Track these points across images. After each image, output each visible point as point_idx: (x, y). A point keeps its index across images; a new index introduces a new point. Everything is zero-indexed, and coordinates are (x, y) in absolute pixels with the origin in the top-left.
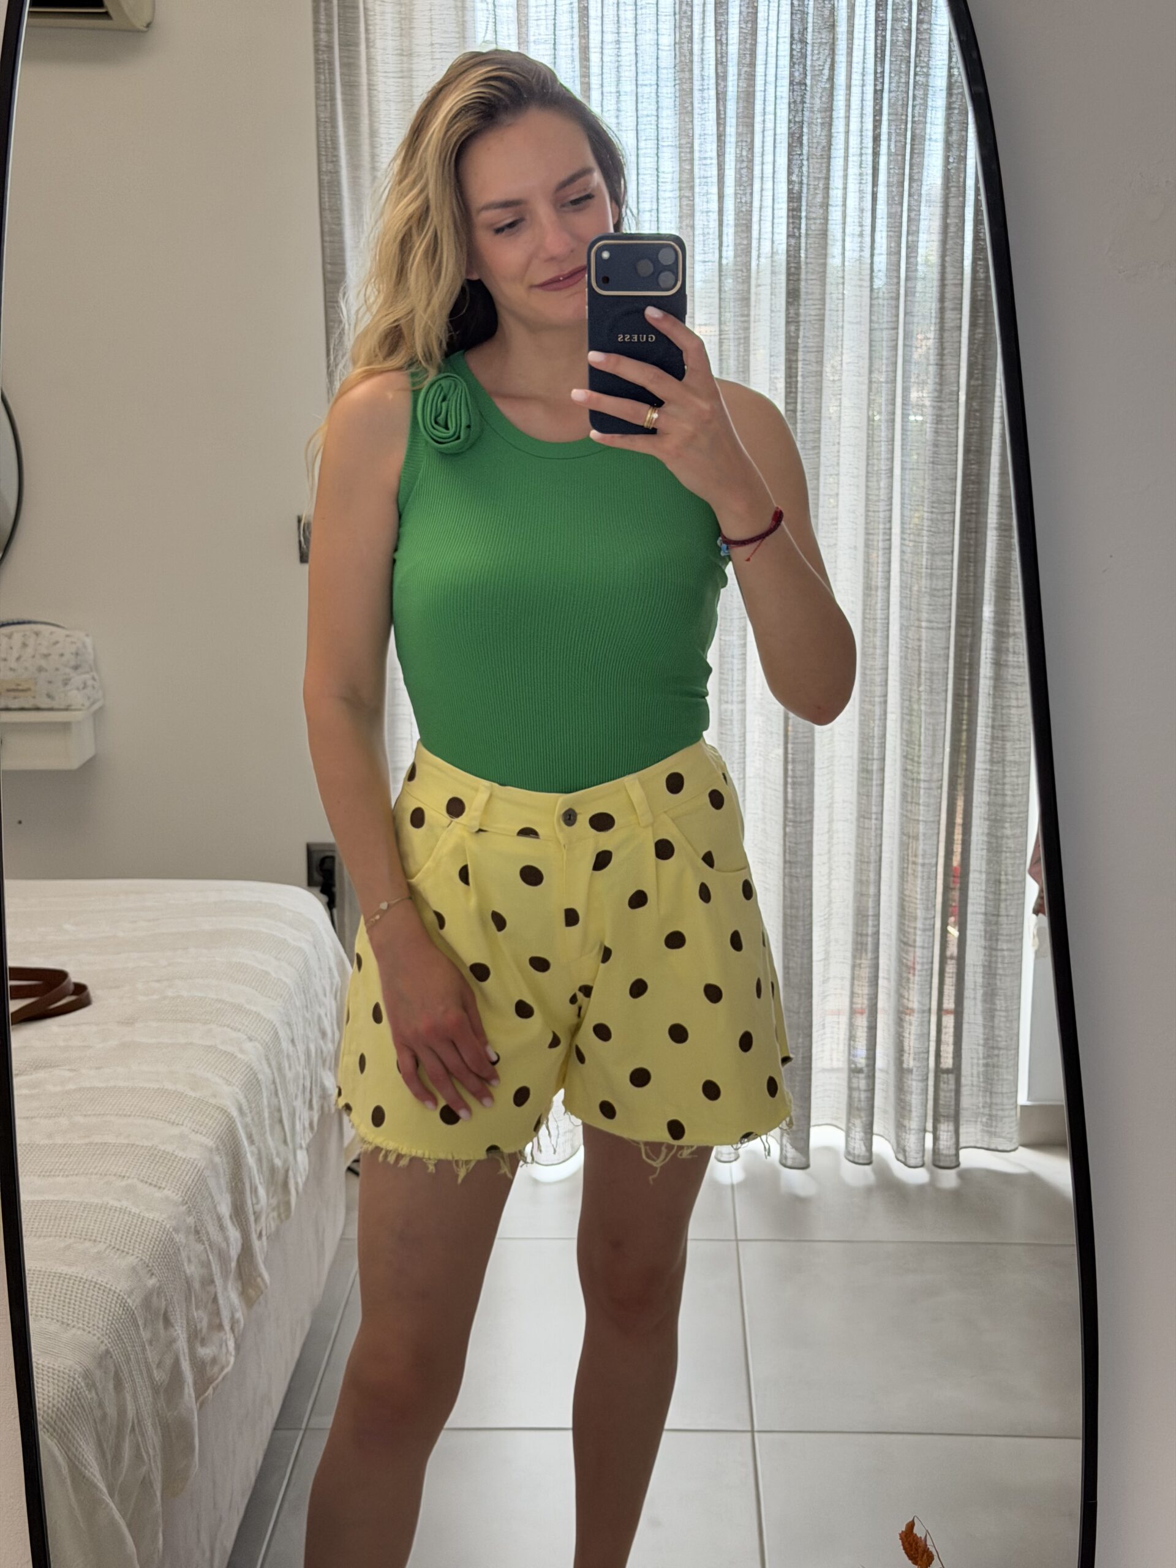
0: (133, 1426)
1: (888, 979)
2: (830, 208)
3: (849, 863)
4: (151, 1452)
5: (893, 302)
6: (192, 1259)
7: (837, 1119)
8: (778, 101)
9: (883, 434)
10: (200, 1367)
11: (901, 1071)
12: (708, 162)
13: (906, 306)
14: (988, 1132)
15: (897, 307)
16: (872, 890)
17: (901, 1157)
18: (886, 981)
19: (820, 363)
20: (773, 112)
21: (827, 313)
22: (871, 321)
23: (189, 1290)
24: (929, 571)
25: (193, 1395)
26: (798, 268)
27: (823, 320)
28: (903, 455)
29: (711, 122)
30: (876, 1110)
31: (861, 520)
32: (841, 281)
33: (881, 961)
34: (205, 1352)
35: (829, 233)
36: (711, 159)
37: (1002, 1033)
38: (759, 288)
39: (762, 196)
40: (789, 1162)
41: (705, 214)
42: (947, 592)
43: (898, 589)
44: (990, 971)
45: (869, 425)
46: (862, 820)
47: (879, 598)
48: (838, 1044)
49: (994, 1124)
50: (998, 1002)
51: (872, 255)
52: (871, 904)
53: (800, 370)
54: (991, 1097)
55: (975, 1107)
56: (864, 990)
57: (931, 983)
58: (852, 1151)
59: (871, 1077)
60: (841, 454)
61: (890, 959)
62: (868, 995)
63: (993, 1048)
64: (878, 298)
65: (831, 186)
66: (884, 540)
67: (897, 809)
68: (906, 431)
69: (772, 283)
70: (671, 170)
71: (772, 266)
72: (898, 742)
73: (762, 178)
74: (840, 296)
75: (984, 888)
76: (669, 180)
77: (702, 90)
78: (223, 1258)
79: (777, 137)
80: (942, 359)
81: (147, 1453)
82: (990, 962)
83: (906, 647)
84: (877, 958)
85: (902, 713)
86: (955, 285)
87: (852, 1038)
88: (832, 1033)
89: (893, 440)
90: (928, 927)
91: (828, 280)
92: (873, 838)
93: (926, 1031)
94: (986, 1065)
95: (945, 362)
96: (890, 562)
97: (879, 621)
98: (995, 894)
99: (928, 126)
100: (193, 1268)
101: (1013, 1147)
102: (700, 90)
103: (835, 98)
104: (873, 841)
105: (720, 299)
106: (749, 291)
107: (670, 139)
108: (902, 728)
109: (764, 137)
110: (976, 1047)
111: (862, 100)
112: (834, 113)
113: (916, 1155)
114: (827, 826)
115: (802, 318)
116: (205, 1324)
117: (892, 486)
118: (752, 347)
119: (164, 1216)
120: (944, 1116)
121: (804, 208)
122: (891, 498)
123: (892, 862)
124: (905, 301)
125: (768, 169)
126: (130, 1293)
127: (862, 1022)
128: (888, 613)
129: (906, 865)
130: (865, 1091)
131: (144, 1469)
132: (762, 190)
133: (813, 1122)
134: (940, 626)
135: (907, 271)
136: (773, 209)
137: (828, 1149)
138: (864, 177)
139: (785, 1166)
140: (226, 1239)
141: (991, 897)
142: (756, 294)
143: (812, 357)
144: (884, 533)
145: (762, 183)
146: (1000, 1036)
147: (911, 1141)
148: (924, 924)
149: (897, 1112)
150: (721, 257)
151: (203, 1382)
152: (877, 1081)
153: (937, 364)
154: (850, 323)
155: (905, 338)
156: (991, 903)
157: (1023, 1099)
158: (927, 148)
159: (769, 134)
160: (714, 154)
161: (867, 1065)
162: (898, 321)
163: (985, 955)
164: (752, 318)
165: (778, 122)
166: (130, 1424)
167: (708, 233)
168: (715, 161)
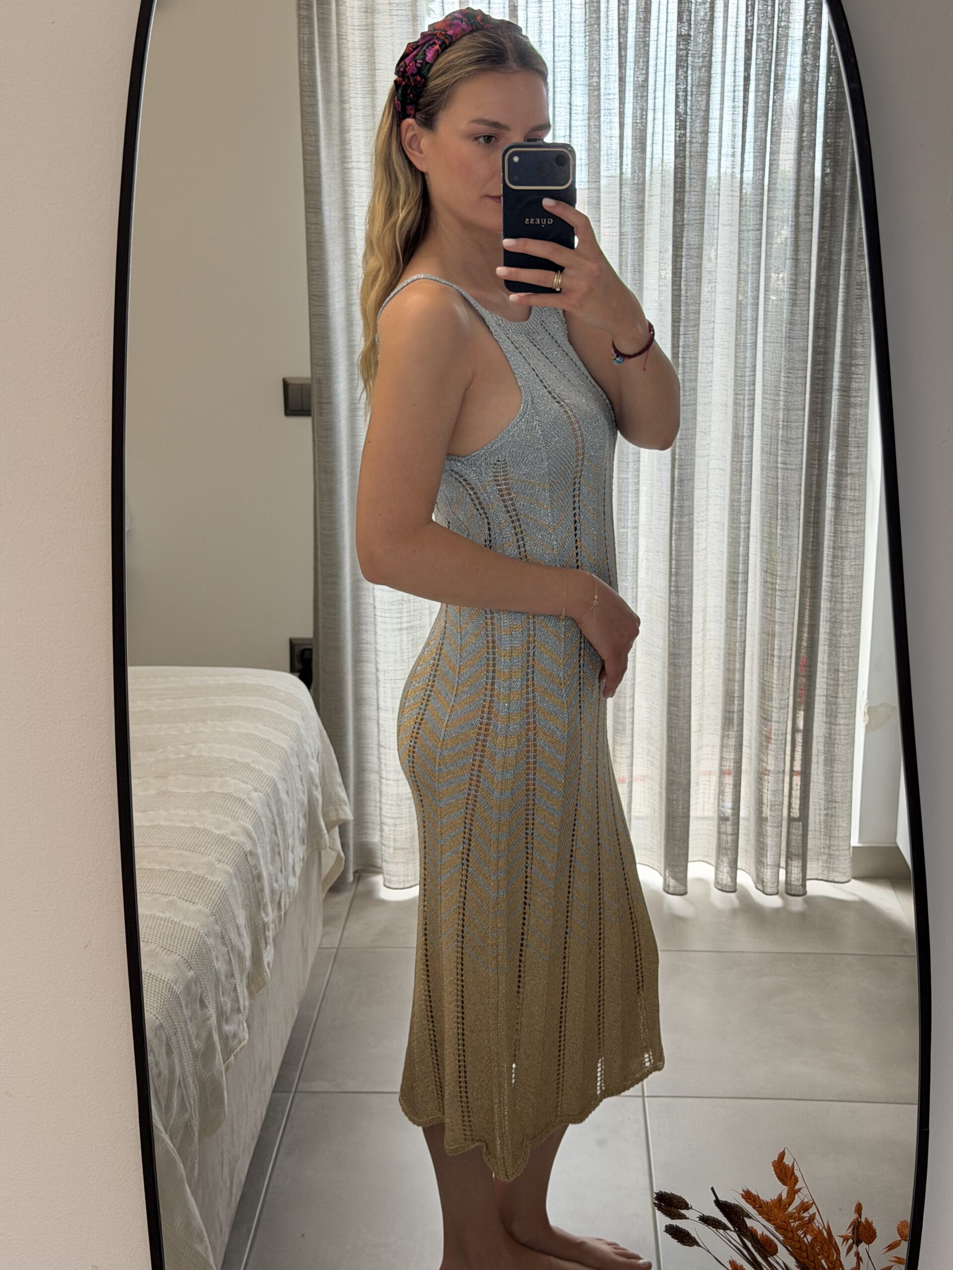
0: (179, 1082)
1: (750, 747)
2: (709, 134)
3: (719, 655)
4: (192, 1102)
5: (758, 209)
6: (219, 958)
7: (708, 856)
8: (668, 49)
9: (749, 315)
10: (225, 1039)
11: (761, 820)
12: (611, 97)
13: (768, 212)
14: (827, 867)
15: (761, 213)
16: (737, 677)
17: (760, 887)
18: (748, 749)
19: (700, 257)
20: (663, 57)
21: (706, 217)
22: (740, 224)
23: (218, 980)
24: (785, 423)
25: (222, 1060)
26: (683, 182)
27: (703, 223)
28: (765, 331)
29: (614, 66)
30: (740, 850)
31: (731, 383)
32: (717, 192)
33: (745, 733)
34: (228, 1028)
35: (709, 154)
36: (614, 94)
37: (839, 790)
38: (651, 198)
39: (654, 124)
40: (671, 890)
41: (608, 139)
42: (801, 440)
43: (760, 438)
44: (830, 741)
45: (737, 307)
46: (729, 621)
47: (745, 446)
48: (709, 798)
49: (832, 861)
50: (835, 765)
51: (742, 172)
52: (736, 688)
53: (684, 263)
54: (830, 840)
55: (817, 848)
56: (731, 755)
57: (785, 750)
58: (720, 882)
59: (736, 824)
60: (716, 330)
61: (751, 732)
62: (734, 759)
63: (832, 801)
64: (746, 205)
65: (710, 116)
66: (749, 400)
67: (758, 613)
68: (768, 311)
69: (661, 194)
70: (582, 104)
71: (662, 180)
72: (759, 559)
73: (654, 110)
74: (716, 204)
75: (825, 676)
76: (581, 112)
77: (607, 40)
78: (240, 957)
79: (667, 77)
80: (797, 255)
81: (190, 1103)
82: (830, 734)
83: (766, 484)
84: (741, 730)
85: (763, 537)
86: (807, 195)
87: (721, 793)
88: (704, 789)
89: (757, 319)
90: (783, 706)
91: (708, 191)
92: (738, 635)
93: (780, 788)
94: (826, 815)
95: (799, 257)
96: (753, 416)
97: (744, 463)
98: (834, 680)
99: (788, 68)
100: (220, 965)
101: (846, 880)
102: (605, 40)
103: (714, 46)
104: (738, 638)
105: (621, 207)
106: (643, 201)
107: (581, 79)
108: (762, 548)
109: (656, 77)
110: (819, 801)
111: (736, 48)
112: (713, 58)
113: (771, 885)
114: (701, 626)
115: (685, 222)
116: (229, 1005)
117: (756, 356)
118: (645, 245)
119: (198, 924)
120: (795, 855)
121: (688, 135)
122: (754, 366)
123: (753, 654)
124: (768, 208)
125: (659, 102)
126: (176, 982)
127: (729, 780)
128: (752, 457)
129: (766, 657)
130: (731, 835)
131: (187, 1115)
132: (654, 119)
133: (690, 859)
134: (793, 467)
135: (769, 184)
136: (663, 135)
137: (700, 880)
138: (737, 110)
139: (668, 893)
140: (243, 944)
141: (832, 682)
142: (649, 202)
143: (693, 253)
144: (750, 394)
145: (654, 114)
146: (836, 792)
147: (768, 874)
148: (780, 704)
149: (756, 851)
150: (621, 173)
151: (228, 1051)
152: (741, 827)
153: (793, 259)
154: (723, 225)
155: (767, 238)
156: (831, 688)
157: (855, 842)
158: (786, 85)
159: (660, 75)
160: (617, 91)
161: (733, 815)
162: (761, 224)
163: (826, 729)
164: (646, 222)
165: (667, 65)
166: (177, 1081)
167: (611, 154)
168: (617, 97)
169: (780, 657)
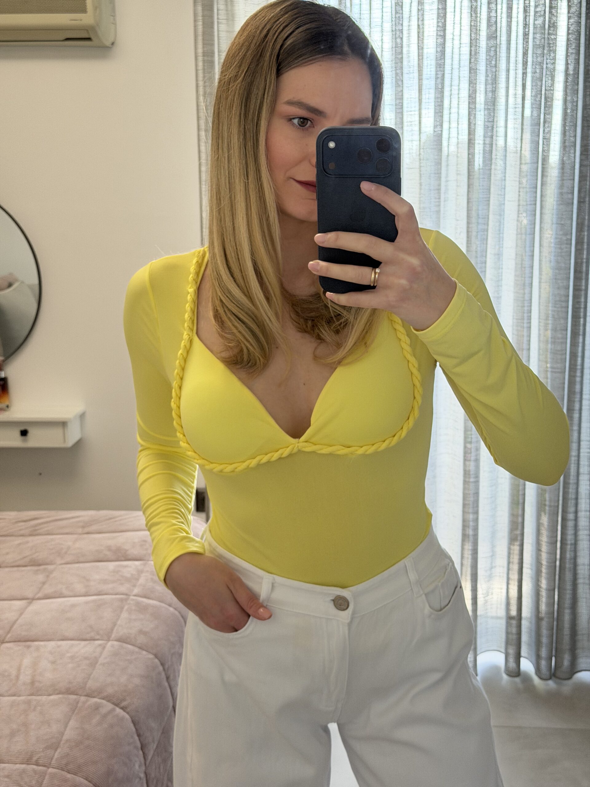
7: (500, 647)
8: (461, 79)
11: (538, 619)
15: (536, 192)
17: (539, 673)
19: (487, 224)
21: (491, 196)
24: (552, 340)
29: (414, 90)
32: (503, 178)
42: (564, 351)
57: (555, 573)
58: (508, 668)
66: (527, 323)
74: (502, 187)
80: (561, 221)
86: (570, 179)
87: (508, 601)
90: (553, 541)
93: (551, 601)
95: (564, 222)
99: (554, 92)
103: (499, 75)
104: (520, 492)
111: (516, 79)
113: (546, 671)
129: (540, 507)
130: (515, 634)
134: (560, 370)
144: (528, 319)
147: (544, 663)
149: (536, 645)
159: (454, 97)
161: (517, 616)
169: (550, 506)
